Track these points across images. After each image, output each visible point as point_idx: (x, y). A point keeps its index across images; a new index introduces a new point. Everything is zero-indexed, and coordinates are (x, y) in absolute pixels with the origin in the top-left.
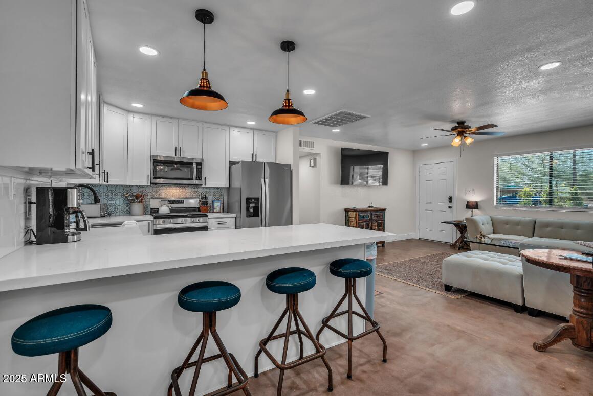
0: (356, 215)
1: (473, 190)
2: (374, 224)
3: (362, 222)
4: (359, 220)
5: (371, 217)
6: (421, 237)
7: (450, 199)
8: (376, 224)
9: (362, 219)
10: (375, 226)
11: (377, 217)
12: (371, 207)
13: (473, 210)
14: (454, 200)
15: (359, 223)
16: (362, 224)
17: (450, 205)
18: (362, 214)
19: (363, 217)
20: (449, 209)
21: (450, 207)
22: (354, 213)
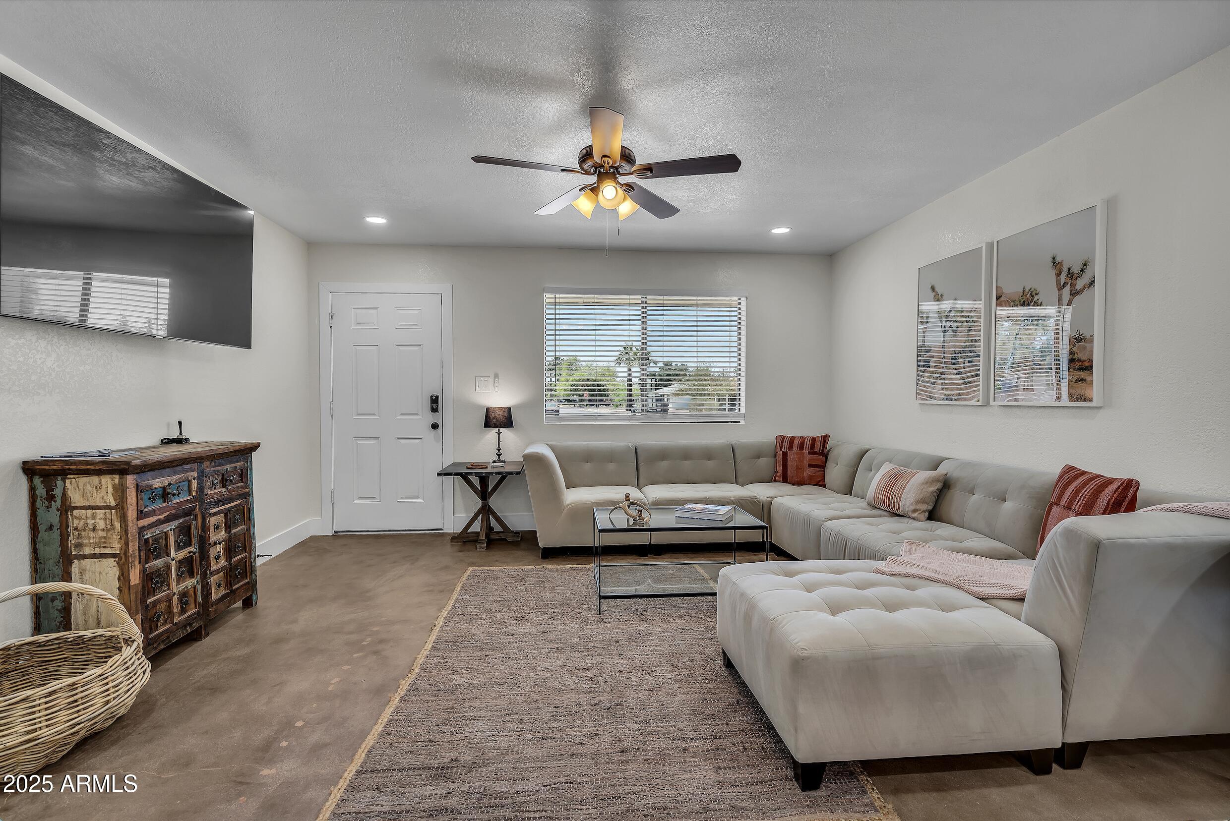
0: (120, 492)
1: (496, 376)
2: (212, 521)
3: (160, 522)
4: (141, 515)
5: (201, 489)
6: (342, 526)
7: (434, 400)
8: (221, 518)
9: (158, 504)
10: (217, 528)
11: (224, 482)
12: (179, 441)
13: (501, 429)
14: (446, 405)
15: (141, 530)
16: (157, 531)
17: (431, 418)
18: (158, 483)
19: (165, 495)
20: (434, 431)
21: (435, 426)
22: (108, 482)
